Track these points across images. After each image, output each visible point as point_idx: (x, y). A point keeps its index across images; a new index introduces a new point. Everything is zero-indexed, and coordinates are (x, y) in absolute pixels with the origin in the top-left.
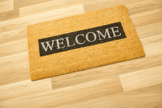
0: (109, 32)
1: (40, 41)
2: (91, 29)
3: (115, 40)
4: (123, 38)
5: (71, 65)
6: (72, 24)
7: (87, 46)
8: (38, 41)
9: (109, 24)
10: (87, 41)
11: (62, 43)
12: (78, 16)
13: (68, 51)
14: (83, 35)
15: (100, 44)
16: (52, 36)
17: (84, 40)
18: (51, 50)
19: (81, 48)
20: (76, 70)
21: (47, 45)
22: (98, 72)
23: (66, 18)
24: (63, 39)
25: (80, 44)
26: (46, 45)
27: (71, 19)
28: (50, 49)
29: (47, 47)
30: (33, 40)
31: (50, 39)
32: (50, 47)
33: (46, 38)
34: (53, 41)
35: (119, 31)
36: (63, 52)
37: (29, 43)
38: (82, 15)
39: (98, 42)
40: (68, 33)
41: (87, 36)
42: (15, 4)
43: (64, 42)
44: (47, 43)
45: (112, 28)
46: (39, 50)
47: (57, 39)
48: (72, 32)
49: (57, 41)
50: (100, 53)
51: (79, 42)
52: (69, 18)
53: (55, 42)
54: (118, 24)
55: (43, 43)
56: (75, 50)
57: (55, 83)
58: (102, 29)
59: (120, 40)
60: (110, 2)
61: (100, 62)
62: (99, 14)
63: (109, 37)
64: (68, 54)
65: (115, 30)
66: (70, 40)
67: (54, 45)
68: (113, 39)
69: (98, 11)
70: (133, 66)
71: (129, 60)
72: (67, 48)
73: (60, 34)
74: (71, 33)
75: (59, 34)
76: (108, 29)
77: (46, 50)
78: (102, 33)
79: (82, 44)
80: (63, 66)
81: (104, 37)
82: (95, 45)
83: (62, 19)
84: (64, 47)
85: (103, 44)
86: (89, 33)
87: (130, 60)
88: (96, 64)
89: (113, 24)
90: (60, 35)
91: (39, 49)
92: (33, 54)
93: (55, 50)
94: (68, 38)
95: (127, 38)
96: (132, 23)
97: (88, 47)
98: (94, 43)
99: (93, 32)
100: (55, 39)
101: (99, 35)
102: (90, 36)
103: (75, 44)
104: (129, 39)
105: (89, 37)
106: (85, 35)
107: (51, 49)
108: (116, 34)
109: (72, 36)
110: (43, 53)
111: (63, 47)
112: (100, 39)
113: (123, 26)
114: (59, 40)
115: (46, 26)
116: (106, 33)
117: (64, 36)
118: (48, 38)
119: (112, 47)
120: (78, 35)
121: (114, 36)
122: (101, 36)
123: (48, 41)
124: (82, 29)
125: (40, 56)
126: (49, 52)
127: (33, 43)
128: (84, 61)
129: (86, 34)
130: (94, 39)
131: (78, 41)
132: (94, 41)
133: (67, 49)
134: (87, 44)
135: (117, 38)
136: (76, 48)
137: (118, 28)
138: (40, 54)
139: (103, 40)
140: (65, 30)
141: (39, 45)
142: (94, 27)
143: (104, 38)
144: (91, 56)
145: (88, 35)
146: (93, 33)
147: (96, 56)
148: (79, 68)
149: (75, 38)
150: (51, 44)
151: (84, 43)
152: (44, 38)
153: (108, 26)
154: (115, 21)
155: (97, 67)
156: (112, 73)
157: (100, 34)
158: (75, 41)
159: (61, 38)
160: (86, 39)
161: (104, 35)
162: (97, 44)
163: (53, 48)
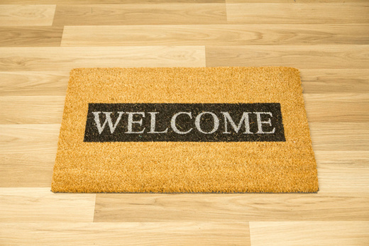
0: (250, 121)
1: (93, 107)
2: (210, 104)
3: (258, 141)
4: (276, 140)
5: (147, 175)
6: (172, 86)
7: (193, 141)
8: (87, 106)
9: (253, 102)
10: (195, 130)
11: (141, 122)
12: (190, 71)
13: (148, 143)
14: (190, 114)
15: (222, 144)
16: (121, 102)
17: (190, 127)
18: (112, 132)
19: (179, 143)
20: (156, 188)
21: (105, 118)
22: (205, 205)
23: (162, 70)
24: (143, 114)
25: (178, 132)
26: (102, 119)
27: (171, 74)
28: (109, 129)
29: (104, 125)
30: (76, 102)
31: (114, 108)
32: (111, 125)
33: (107, 102)
34: (121, 113)
35: (272, 122)
36: (137, 143)
37: (66, 107)
38: (199, 71)
39: (220, 137)
40: (158, 102)
41: (198, 119)
42: (58, 15)
43: (144, 122)
44: (108, 114)
45: (258, 114)
46: (85, 127)
47: (129, 111)
48: (167, 103)
49: (131, 115)
50: (219, 162)
51: (178, 128)
52: (168, 70)
53: (125, 118)
54: (273, 107)
55: (96, 114)
56: (165, 143)
57: (103, 209)
58: (236, 110)
59: (270, 143)
60: (267, 54)
61: (215, 182)
62: (236, 76)
63: (248, 131)
64: (147, 149)
65: (264, 118)
66: (159, 119)
67: (120, 122)
68: (254, 137)
69: (237, 70)
70: (286, 208)
71: (280, 193)
72: (148, 135)
73: (141, 101)
74: (164, 105)
75: (138, 102)
76: (249, 114)
77: (100, 130)
78: (234, 120)
79: (182, 133)
80: (129, 173)
81: (237, 129)
82: (212, 143)
83: (152, 70)
84: (142, 132)
85: (230, 144)
86: (204, 113)
87: (283, 193)
88: (205, 186)
89: (263, 104)
90: (139, 104)
91: (85, 123)
92: (69, 133)
93: (121, 135)
94: (156, 115)
95: (287, 142)
96: (305, 112)
97: (194, 143)
98: (210, 139)
99: (213, 112)
100: (127, 111)
101: (226, 122)
102: (205, 120)
103: (168, 131)
104: (290, 146)
105: (202, 122)
106: (195, 115)
107: (112, 130)
108: (265, 128)
109: (165, 111)
110: (91, 135)
111: (140, 130)
112: (226, 132)
113: (283, 114)
114: (134, 113)
115: (112, 77)
116: (241, 122)
117: (148, 107)
118: (112, 104)
119: (249, 155)
120: (179, 113)
121: (258, 132)
122: (229, 124)
123: (109, 111)
124: (191, 102)
125: (85, 141)
126: (106, 137)
127: (75, 109)
128: (179, 173)
129: (197, 114)
130: (212, 128)
131: (176, 125)
132: (212, 132)
133: (147, 138)
134: (195, 137)
135: (264, 138)
136: (167, 141)
137: (271, 115)
138: (85, 137)
139: (232, 134)
140: (154, 94)
141: (88, 117)
142: (220, 101)
143: (235, 132)
145: (202, 116)
146: (213, 114)
147: (209, 168)
148: (164, 187)
149: (171, 118)
150: (114, 119)
151: (188, 132)
152: (102, 102)
153: (251, 108)
154: (269, 99)
155: (204, 192)
156: (234, 213)
157: (228, 120)
158: (170, 123)
159: (141, 111)
160: (195, 126)
161: (237, 125)
162: (217, 141)
163: (118, 129)
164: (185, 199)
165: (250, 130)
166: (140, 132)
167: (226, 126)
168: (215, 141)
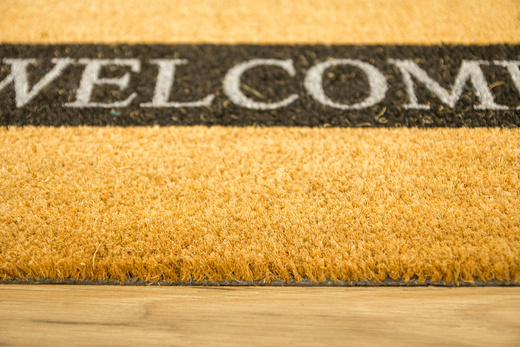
5: (123, 218)
10: (307, 100)
11: (124, 82)
13: (139, 130)
14: (288, 65)
17: (289, 93)
18: (20, 104)
20: (152, 261)
21: (7, 73)
24: (135, 65)
25: (250, 104)
28: (13, 96)
32: (21, 87)
34: (61, 64)
36: (101, 131)
41: (314, 74)
43: (134, 82)
44: (19, 65)
45: (512, 66)
47: (91, 57)
49: (93, 66)
50: (402, 181)
51: (249, 95)
56: (200, 131)
61: (393, 243)
64: (136, 144)
66: (185, 75)
67: (55, 82)
68: (514, 118)
73: (133, 38)
74: (203, 47)
76: (481, 66)
79: (263, 106)
80: (53, 213)
81: (450, 99)
82: (371, 132)
84: (125, 103)
86: (335, 62)
93: (48, 111)
94: (178, 68)
97: (305, 130)
99: (364, 61)
100: (83, 56)
101: (409, 84)
102: (337, 78)
103: (214, 102)
105: (330, 83)
106: (303, 67)
107: (23, 99)
112: (414, 104)
114: (105, 62)
116: (460, 81)
117: (150, 53)
120: (253, 63)
122: (421, 89)
128: (246, 213)
129: (312, 65)
130: (364, 94)
131: (242, 89)
132: (365, 104)
133: (139, 116)
136: (209, 124)
139: (434, 111)
143: (445, 105)
144: (315, 187)
145: (327, 69)
146: (365, 66)
147: (364, 198)
148: (185, 255)
149: (224, 73)
150: (34, 75)
151: (283, 103)
157: (414, 79)
158: (221, 84)
159: (129, 58)
160: (305, 91)
161: (449, 90)
162: (386, 125)
163: (42, 98)
164: (273, 307)
165: (496, 101)
166: (117, 104)
167: (411, 90)
168: (377, 125)
